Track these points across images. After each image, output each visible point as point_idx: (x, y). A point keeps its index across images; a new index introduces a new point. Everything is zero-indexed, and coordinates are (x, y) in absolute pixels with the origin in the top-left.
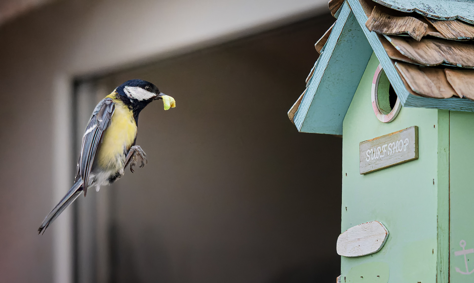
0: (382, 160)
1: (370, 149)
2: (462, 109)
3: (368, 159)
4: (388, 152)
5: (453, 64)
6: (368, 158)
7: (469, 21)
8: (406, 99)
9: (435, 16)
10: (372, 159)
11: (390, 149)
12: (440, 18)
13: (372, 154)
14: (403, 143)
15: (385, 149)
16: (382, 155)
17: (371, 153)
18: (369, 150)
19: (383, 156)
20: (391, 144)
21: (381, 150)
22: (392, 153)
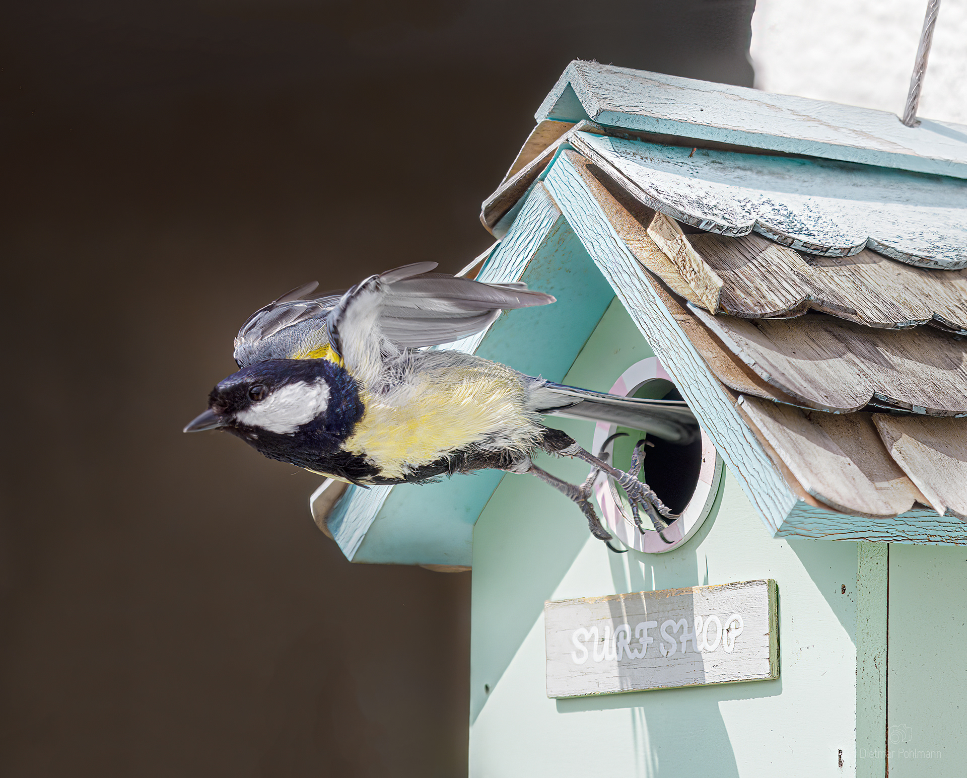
0: (635, 667)
1: (588, 628)
2: (932, 539)
3: (578, 657)
4: (662, 644)
5: (901, 405)
6: (579, 653)
7: (901, 254)
8: (785, 517)
9: (812, 245)
10: (597, 658)
11: (665, 636)
12: (828, 249)
13: (596, 643)
14: (723, 626)
15: (648, 636)
16: (636, 651)
17: (591, 640)
18: (583, 631)
19: (641, 656)
20: (671, 622)
21: (633, 635)
22: (679, 651)
